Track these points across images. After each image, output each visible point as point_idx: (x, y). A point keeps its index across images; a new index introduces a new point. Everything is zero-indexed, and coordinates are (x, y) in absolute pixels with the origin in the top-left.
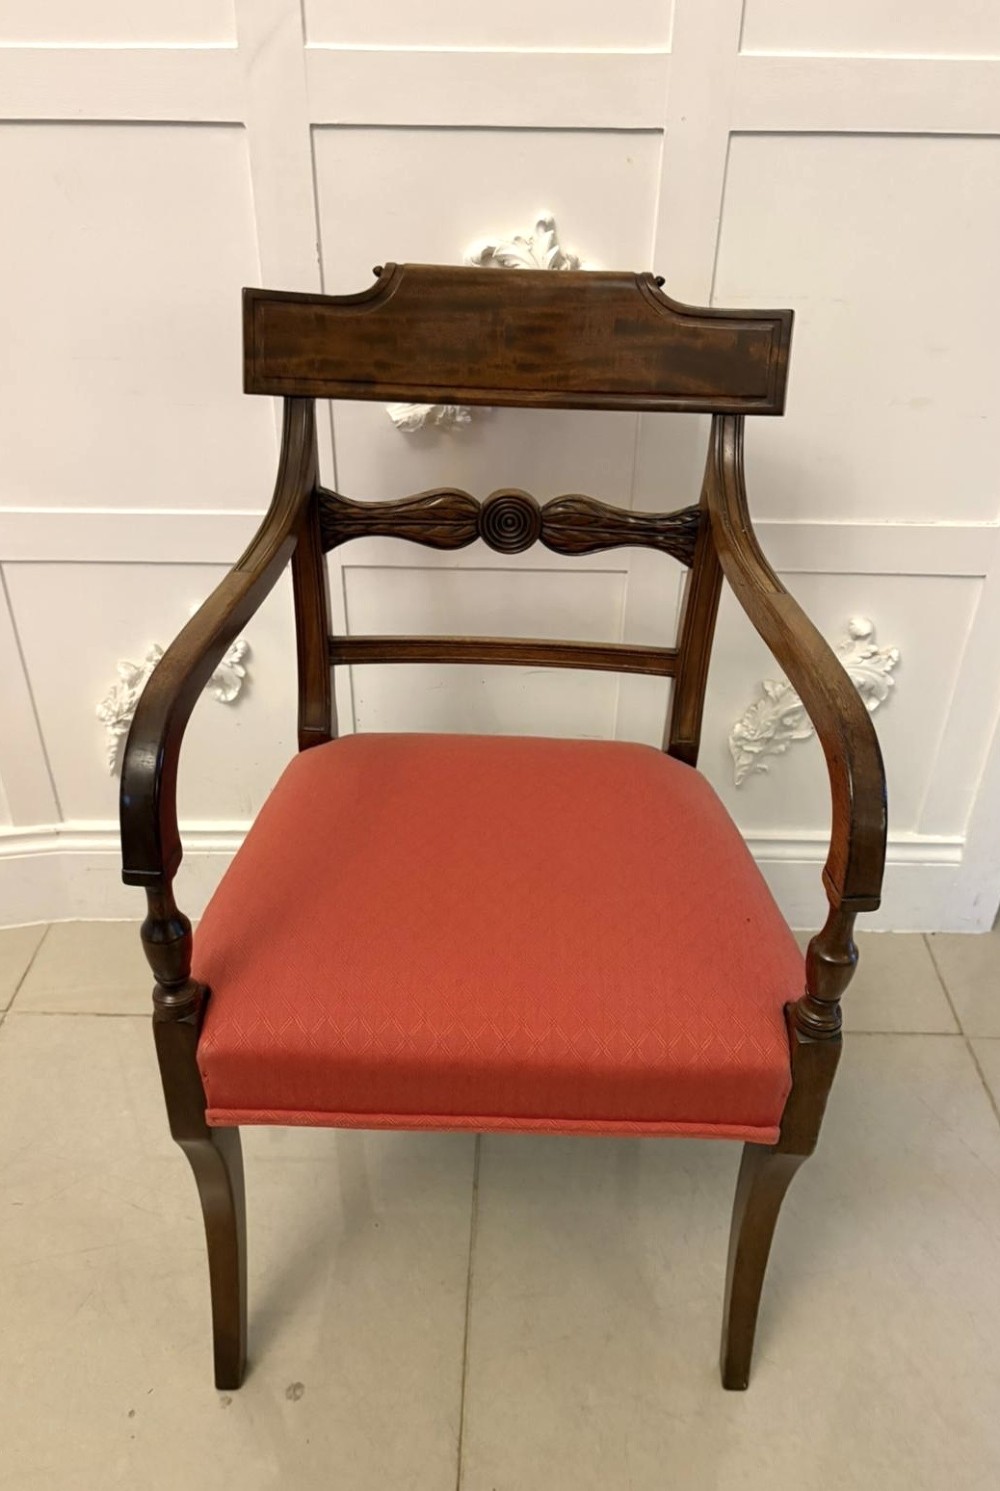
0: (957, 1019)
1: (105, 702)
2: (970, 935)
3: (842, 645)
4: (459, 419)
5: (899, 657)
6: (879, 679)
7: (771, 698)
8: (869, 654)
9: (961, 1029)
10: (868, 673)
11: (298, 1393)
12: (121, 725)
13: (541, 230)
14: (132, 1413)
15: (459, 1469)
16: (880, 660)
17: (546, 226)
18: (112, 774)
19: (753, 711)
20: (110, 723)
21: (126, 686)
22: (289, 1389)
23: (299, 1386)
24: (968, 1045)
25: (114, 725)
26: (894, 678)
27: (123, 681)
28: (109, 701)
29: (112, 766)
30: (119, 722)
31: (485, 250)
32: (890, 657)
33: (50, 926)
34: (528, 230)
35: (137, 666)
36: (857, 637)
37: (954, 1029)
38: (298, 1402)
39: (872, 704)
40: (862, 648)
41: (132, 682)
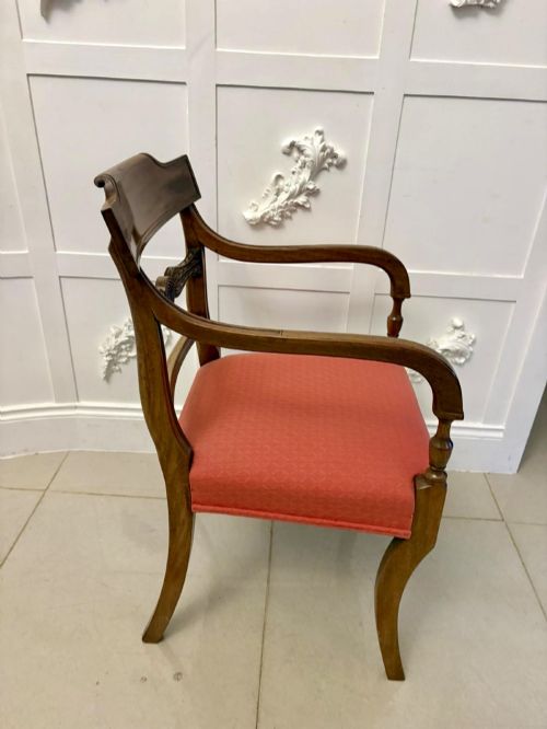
0: (501, 513)
1: (103, 345)
2: (506, 475)
3: (449, 331)
4: (276, 218)
5: (475, 338)
6: (466, 348)
8: (461, 336)
9: (503, 518)
10: (461, 345)
11: (179, 677)
12: (110, 356)
13: (318, 134)
14: (98, 683)
15: (257, 717)
16: (466, 339)
17: (320, 133)
18: (104, 380)
20: (105, 355)
21: (114, 338)
22: (175, 675)
23: (179, 674)
24: (507, 526)
25: (107, 356)
26: (473, 348)
27: (113, 335)
28: (105, 345)
29: (104, 376)
30: (109, 354)
31: (291, 143)
32: (471, 338)
33: (68, 452)
34: (311, 135)
35: (119, 329)
37: (499, 518)
38: (179, 682)
39: (462, 360)
40: (458, 333)
41: (117, 336)
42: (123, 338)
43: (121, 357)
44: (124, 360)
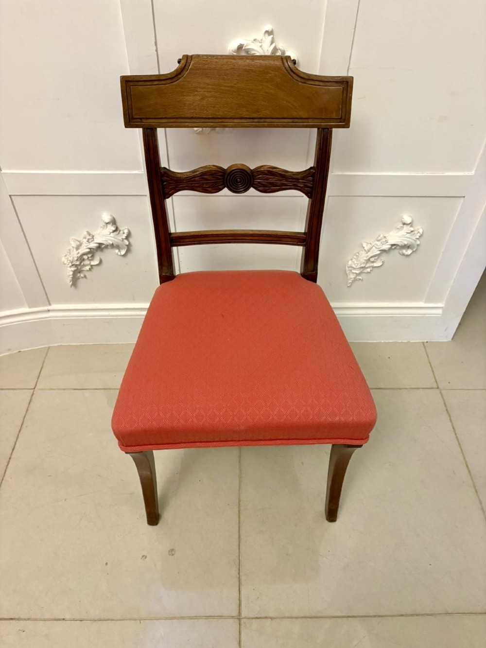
0: (436, 381)
1: (66, 256)
2: (442, 342)
3: (398, 227)
5: (423, 232)
6: (413, 242)
7: (365, 250)
8: (409, 232)
9: (438, 386)
10: (409, 239)
11: (173, 553)
12: (74, 266)
13: (267, 35)
14: (107, 564)
15: (239, 581)
16: (414, 234)
17: (269, 33)
18: (71, 287)
19: (357, 256)
20: (68, 266)
21: (75, 250)
22: (169, 551)
23: (172, 550)
24: (441, 393)
25: (70, 267)
26: (419, 240)
27: (73, 247)
28: (68, 256)
29: (71, 283)
30: (73, 265)
31: (238, 46)
32: (419, 232)
33: (49, 348)
34: (260, 36)
35: (79, 240)
36: (404, 224)
37: (435, 386)
38: (173, 556)
39: (409, 252)
40: (407, 229)
41: (77, 248)
42: (84, 249)
43: (84, 265)
44: (88, 268)
